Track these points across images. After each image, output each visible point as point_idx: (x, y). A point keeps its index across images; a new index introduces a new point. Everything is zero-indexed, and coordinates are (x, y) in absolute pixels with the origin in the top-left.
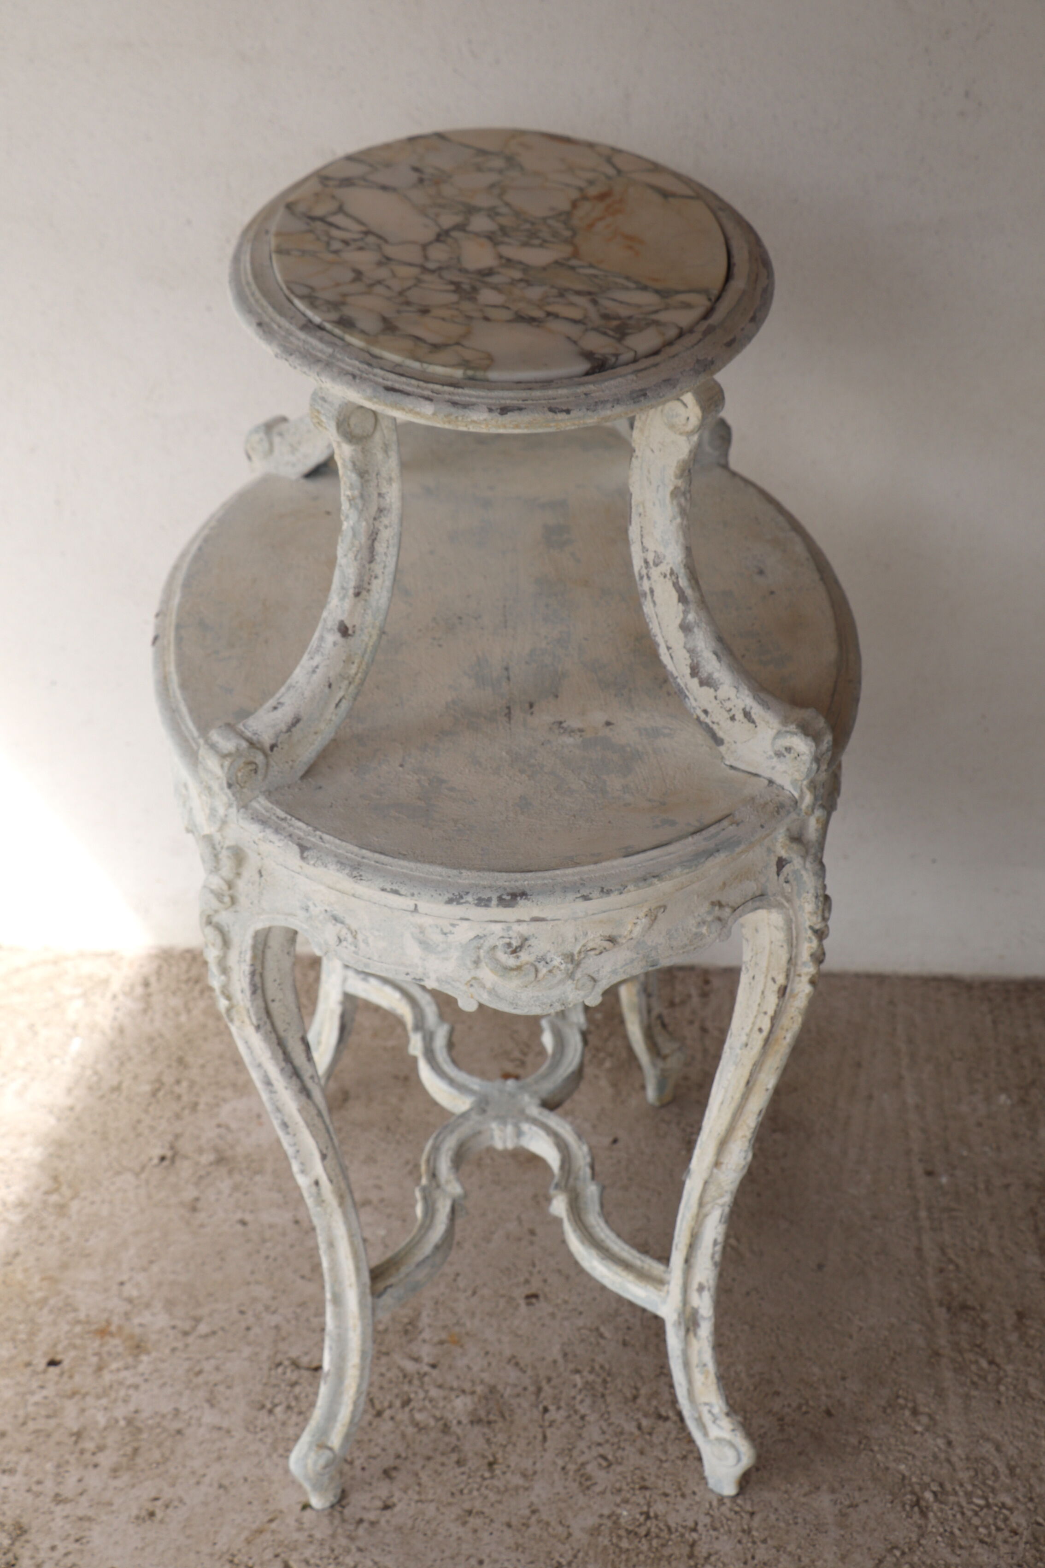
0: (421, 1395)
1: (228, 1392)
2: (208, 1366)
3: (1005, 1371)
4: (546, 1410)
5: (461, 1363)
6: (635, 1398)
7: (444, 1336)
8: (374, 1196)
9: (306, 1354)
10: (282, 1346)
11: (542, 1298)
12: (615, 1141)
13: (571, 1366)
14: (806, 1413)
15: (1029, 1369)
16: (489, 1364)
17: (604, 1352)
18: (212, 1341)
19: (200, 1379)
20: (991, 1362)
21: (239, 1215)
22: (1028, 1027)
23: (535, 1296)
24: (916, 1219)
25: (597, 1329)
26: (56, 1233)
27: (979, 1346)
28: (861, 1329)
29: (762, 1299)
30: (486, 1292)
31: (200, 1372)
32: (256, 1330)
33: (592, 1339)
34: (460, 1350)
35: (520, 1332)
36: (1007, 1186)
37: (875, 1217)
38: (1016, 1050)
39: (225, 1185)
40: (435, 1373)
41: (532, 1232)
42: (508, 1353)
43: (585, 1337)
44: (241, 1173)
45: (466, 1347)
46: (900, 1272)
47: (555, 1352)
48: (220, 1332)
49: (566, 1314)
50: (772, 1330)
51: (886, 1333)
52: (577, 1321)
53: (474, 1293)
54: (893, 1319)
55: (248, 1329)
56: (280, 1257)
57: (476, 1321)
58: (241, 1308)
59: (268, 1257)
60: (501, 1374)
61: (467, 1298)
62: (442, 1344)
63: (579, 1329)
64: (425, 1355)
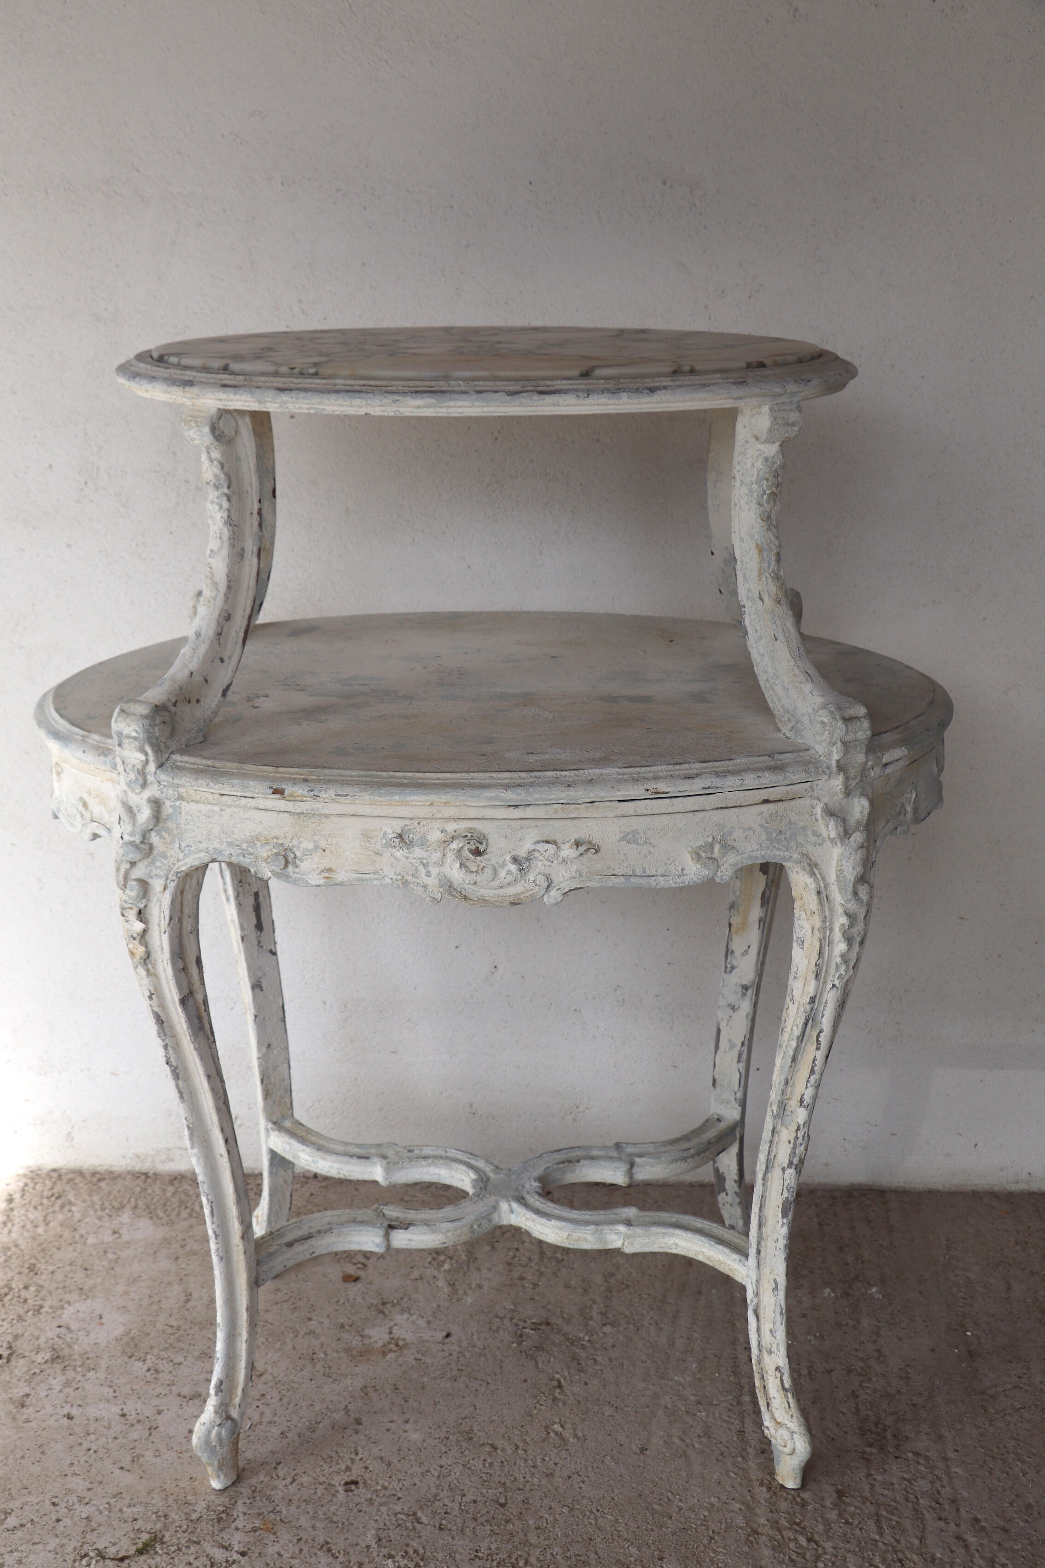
3: (824, 1548)
5: (271, 1550)
7: (257, 1523)
9: (114, 1544)
10: (90, 1537)
11: (361, 1485)
12: (448, 1335)
13: (385, 1551)
15: (848, 1546)
16: (301, 1551)
17: (420, 1537)
18: (19, 1533)
20: (809, 1540)
21: (66, 1410)
22: (853, 1228)
23: (355, 1483)
24: (739, 1403)
25: (415, 1514)
27: (798, 1524)
28: (681, 1509)
29: (583, 1482)
30: (305, 1479)
32: (68, 1522)
33: (409, 1525)
34: (272, 1537)
35: (335, 1519)
36: (830, 1371)
37: (699, 1402)
38: (841, 1249)
39: (57, 1383)
40: (244, 1560)
41: (358, 1422)
42: (321, 1539)
43: (401, 1522)
44: (75, 1370)
45: (278, 1534)
46: (722, 1454)
47: (370, 1538)
48: (29, 1525)
49: (384, 1499)
50: (591, 1512)
51: (706, 1513)
52: (395, 1507)
53: (294, 1481)
54: (713, 1500)
55: (58, 1521)
56: (101, 1450)
57: (293, 1509)
58: (54, 1500)
59: (89, 1450)
60: (312, 1560)
61: (286, 1486)
62: (255, 1531)
63: (396, 1514)
64: (236, 1543)
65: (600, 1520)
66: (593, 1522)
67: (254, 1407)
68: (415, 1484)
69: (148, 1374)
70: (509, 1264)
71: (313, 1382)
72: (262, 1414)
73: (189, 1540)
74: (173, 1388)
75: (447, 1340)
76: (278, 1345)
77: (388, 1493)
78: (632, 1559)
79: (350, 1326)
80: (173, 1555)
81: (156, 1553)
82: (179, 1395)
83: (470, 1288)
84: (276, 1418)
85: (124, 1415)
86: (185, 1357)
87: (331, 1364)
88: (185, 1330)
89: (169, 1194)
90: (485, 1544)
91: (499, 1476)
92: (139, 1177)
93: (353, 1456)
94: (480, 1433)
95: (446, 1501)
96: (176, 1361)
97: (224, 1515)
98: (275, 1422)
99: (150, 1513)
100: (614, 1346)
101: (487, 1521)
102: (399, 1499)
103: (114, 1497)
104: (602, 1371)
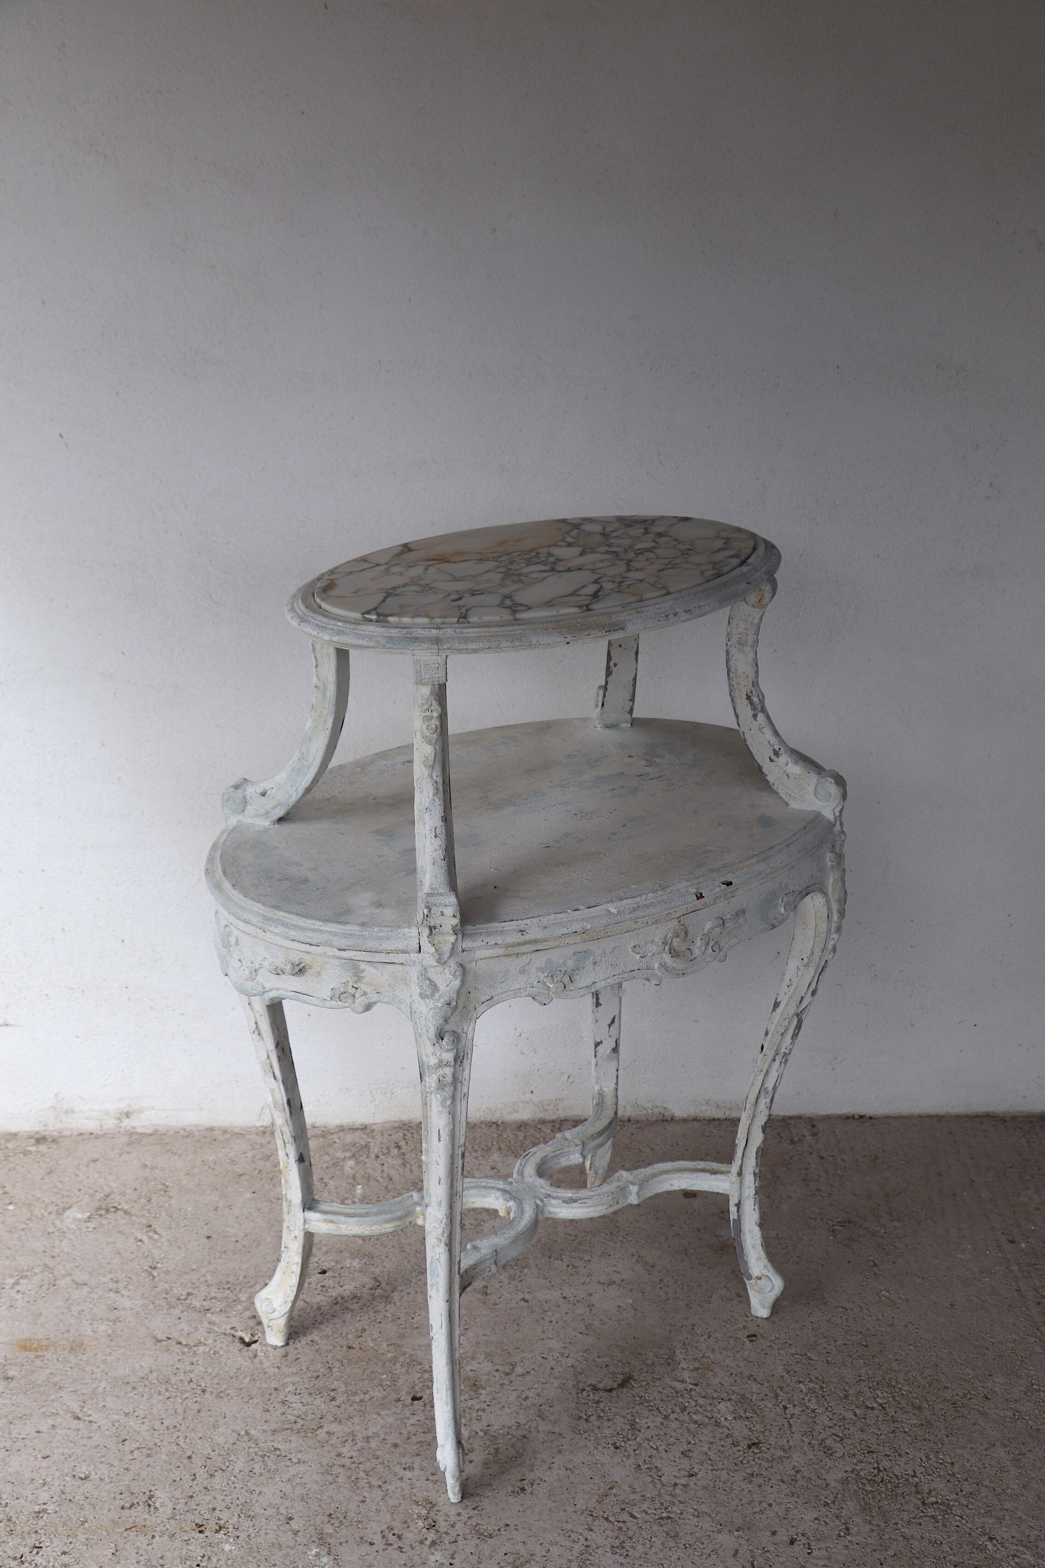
0: (693, 1404)
1: (552, 1409)
2: (531, 1394)
4: (785, 1408)
5: (715, 1381)
6: (846, 1396)
7: (697, 1365)
8: (615, 1277)
9: (600, 1382)
10: (582, 1378)
11: (759, 1337)
13: (795, 1379)
14: (969, 1399)
16: (735, 1381)
17: (816, 1369)
19: (531, 1402)
21: (521, 1296)
23: (755, 1335)
24: (1012, 1272)
25: (806, 1354)
28: (993, 1343)
29: (918, 1328)
30: (717, 1335)
31: (527, 1398)
33: (805, 1361)
34: (712, 1374)
35: (750, 1360)
40: (698, 1389)
42: (746, 1373)
43: (798, 1360)
44: (512, 1268)
45: (715, 1371)
46: (1010, 1306)
47: (781, 1372)
48: (533, 1372)
49: (780, 1346)
50: (930, 1348)
51: (1012, 1345)
52: (790, 1350)
53: (710, 1337)
54: (1014, 1336)
55: (552, 1369)
56: (560, 1321)
57: (717, 1354)
58: (544, 1355)
59: (551, 1322)
60: (746, 1386)
61: (705, 1340)
62: (697, 1370)
63: (793, 1355)
64: (687, 1378)
65: (939, 1352)
66: (934, 1354)
67: (658, 1289)
68: (798, 1335)
69: (568, 1269)
71: (694, 1269)
72: (667, 1293)
73: (653, 1378)
74: (592, 1278)
76: (656, 1244)
77: (781, 1342)
78: (970, 1377)
80: (646, 1387)
81: (633, 1386)
82: (599, 1282)
84: (678, 1295)
85: (565, 1298)
86: (591, 1256)
87: (702, 1255)
88: (582, 1237)
90: (863, 1372)
91: (856, 1327)
93: (745, 1318)
95: (825, 1345)
96: (585, 1259)
97: (669, 1361)
98: (678, 1298)
99: (616, 1362)
101: (859, 1357)
102: (790, 1345)
103: (585, 1352)
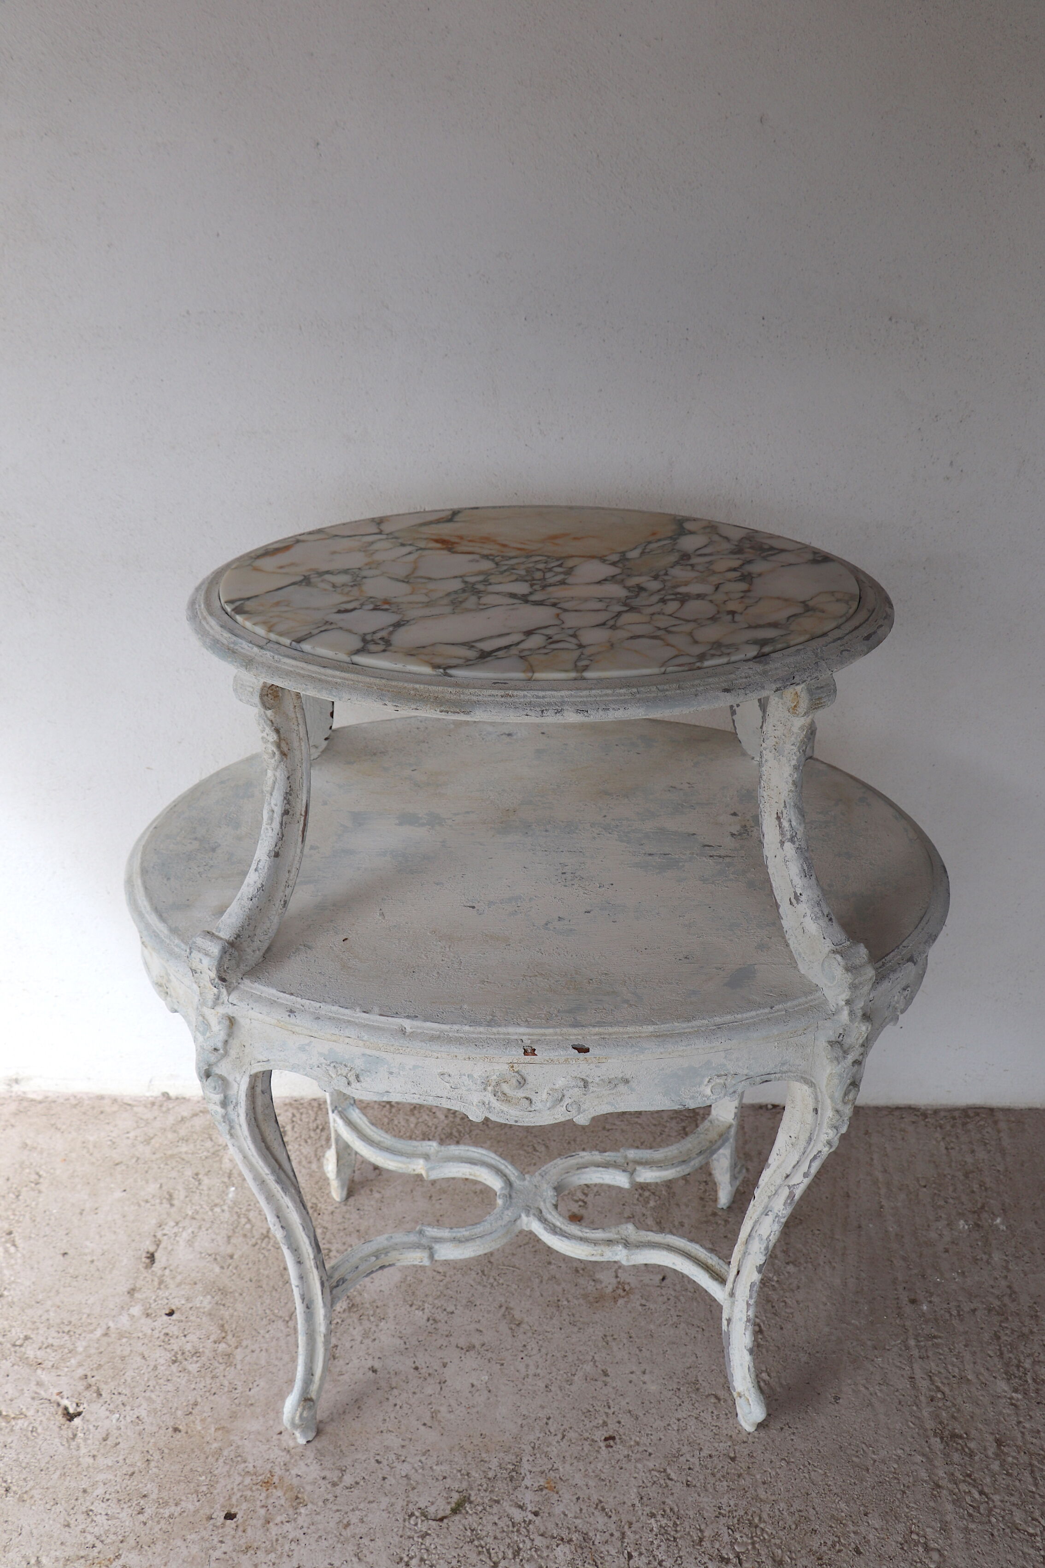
0: (529, 1544)
1: (372, 1544)
2: (354, 1518)
3: (993, 1501)
4: (630, 1556)
5: (558, 1510)
6: (701, 1540)
7: (542, 1482)
8: (476, 1340)
9: (433, 1503)
10: (413, 1496)
11: (618, 1441)
12: (664, 1279)
13: (647, 1510)
14: (840, 1551)
15: (1012, 1499)
16: (581, 1510)
17: (672, 1494)
18: (356, 1492)
19: (348, 1533)
20: (981, 1493)
21: (370, 1363)
22: (973, 1151)
23: (612, 1438)
24: (907, 1348)
25: (665, 1471)
26: (226, 1383)
27: (969, 1476)
28: (875, 1461)
29: (794, 1433)
30: (573, 1435)
31: (348, 1524)
32: (391, 1480)
33: (662, 1482)
34: (556, 1497)
35: (603, 1476)
36: (974, 1311)
38: (966, 1175)
39: (357, 1333)
40: (537, 1520)
41: (605, 1374)
42: (595, 1498)
43: (655, 1479)
44: (369, 1320)
45: (560, 1493)
46: (900, 1403)
47: (633, 1498)
48: (362, 1483)
49: (638, 1456)
50: (804, 1466)
51: (896, 1466)
52: (648, 1463)
53: (564, 1437)
54: (900, 1452)
55: (384, 1479)
56: (405, 1405)
57: (567, 1466)
58: (378, 1458)
59: (395, 1405)
60: (591, 1520)
61: (558, 1442)
62: (541, 1490)
63: (650, 1471)
64: (528, 1502)
65: (812, 1473)
66: (807, 1476)
67: (520, 1359)
68: (660, 1439)
69: (429, 1324)
70: (702, 1199)
71: (563, 1331)
72: (527, 1366)
73: (491, 1499)
74: (451, 1339)
75: (664, 1284)
76: (528, 1292)
77: (641, 1449)
78: (843, 1514)
79: (583, 1270)
80: (481, 1515)
81: (467, 1512)
82: (457, 1347)
83: (674, 1226)
84: (539, 1371)
85: (416, 1368)
86: (455, 1305)
87: (574, 1312)
88: (450, 1277)
89: (412, 1126)
90: (724, 1501)
91: (726, 1429)
92: (384, 1106)
93: (607, 1410)
94: (704, 1384)
95: (688, 1457)
96: (449, 1310)
97: (514, 1474)
98: (539, 1375)
99: (455, 1472)
100: (798, 1287)
101: (723, 1477)
102: (650, 1454)
103: (424, 1454)
104: (792, 1313)
